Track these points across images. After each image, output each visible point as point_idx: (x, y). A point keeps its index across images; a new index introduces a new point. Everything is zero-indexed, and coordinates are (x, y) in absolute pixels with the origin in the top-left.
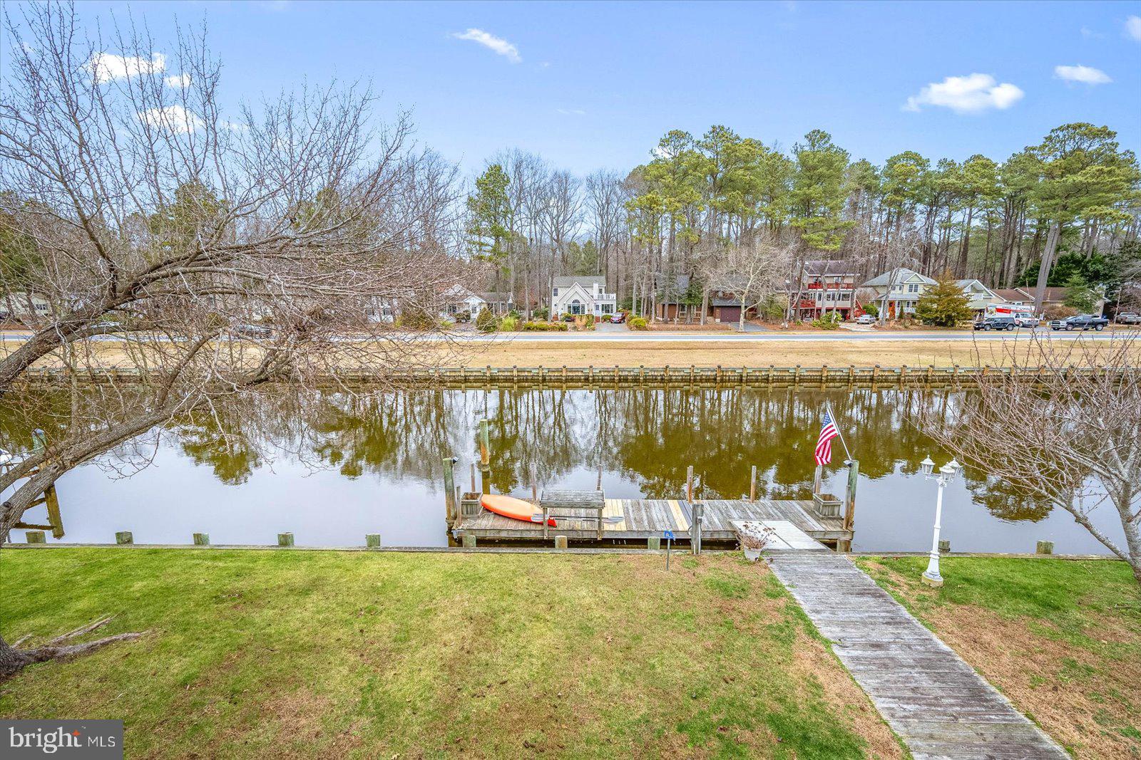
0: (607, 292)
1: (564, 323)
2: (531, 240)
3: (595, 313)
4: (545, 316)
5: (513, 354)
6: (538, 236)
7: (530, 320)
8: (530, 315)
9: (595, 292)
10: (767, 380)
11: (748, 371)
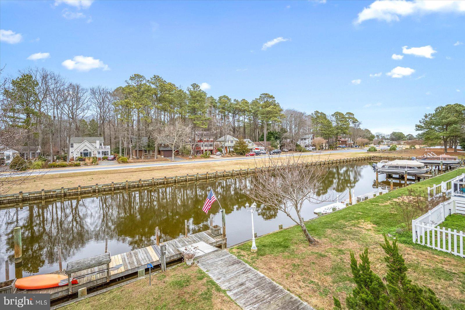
0: (104, 145)
1: (78, 162)
2: (54, 117)
3: (98, 156)
4: (65, 159)
5: (42, 182)
6: (59, 115)
7: (53, 161)
8: (53, 158)
9: (97, 145)
10: (186, 181)
11: (178, 178)
